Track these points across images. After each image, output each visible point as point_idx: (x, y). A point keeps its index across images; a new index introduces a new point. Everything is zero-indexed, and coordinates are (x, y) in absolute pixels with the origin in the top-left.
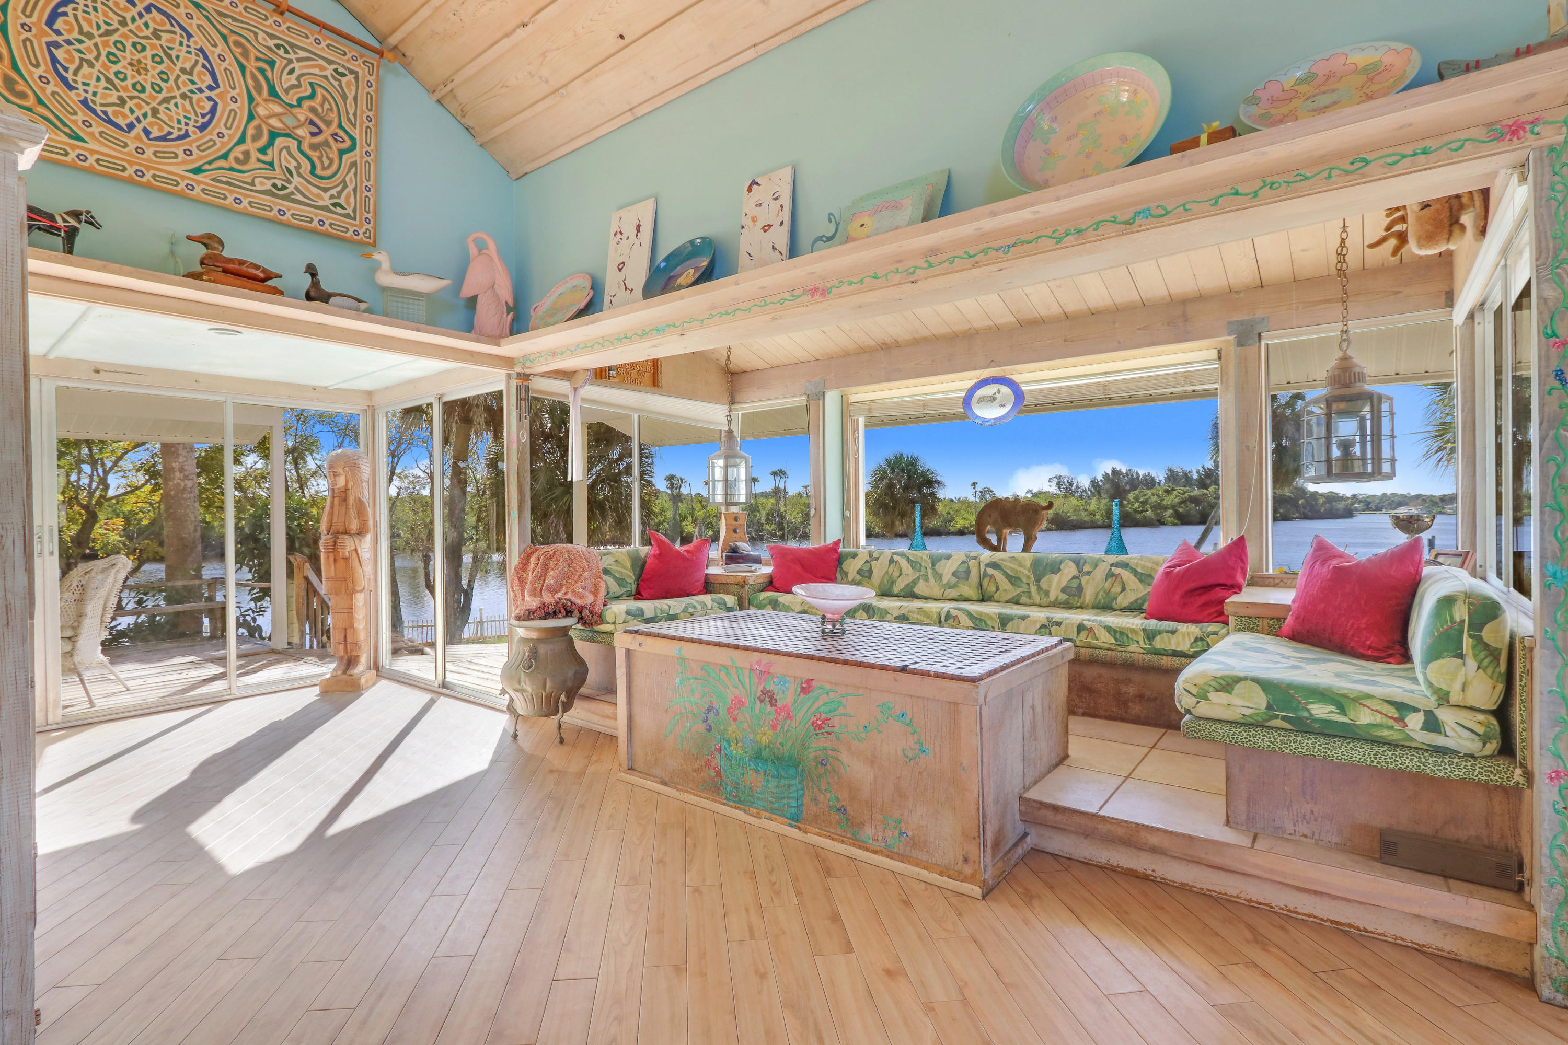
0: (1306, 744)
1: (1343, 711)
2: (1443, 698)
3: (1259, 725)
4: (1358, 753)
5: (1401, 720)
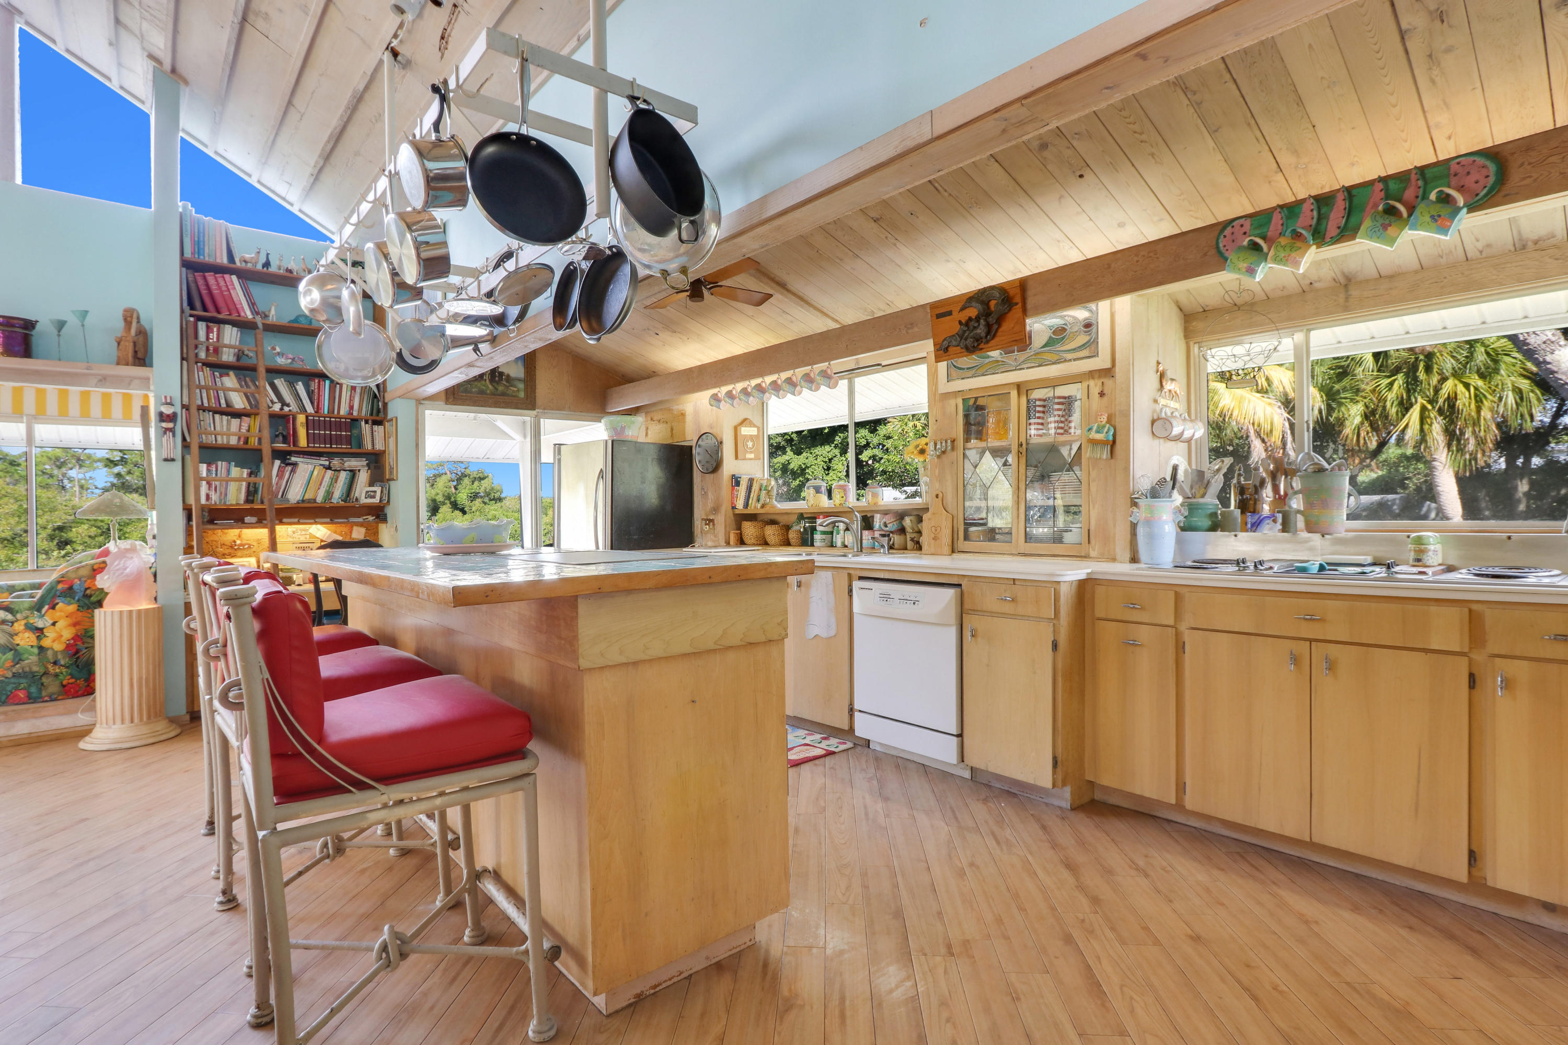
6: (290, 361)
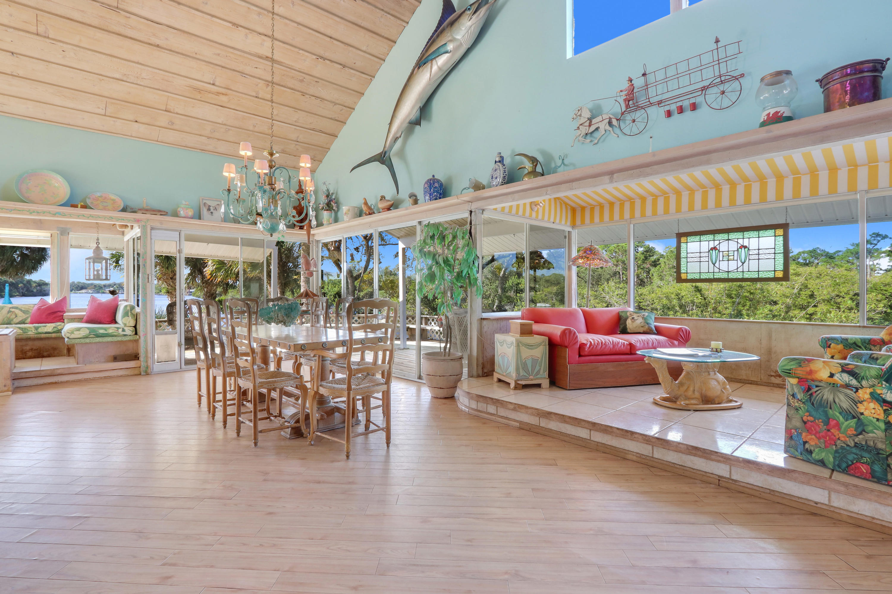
0: (98, 340)
1: (106, 331)
2: (125, 325)
3: (87, 337)
4: (109, 339)
5: (118, 330)
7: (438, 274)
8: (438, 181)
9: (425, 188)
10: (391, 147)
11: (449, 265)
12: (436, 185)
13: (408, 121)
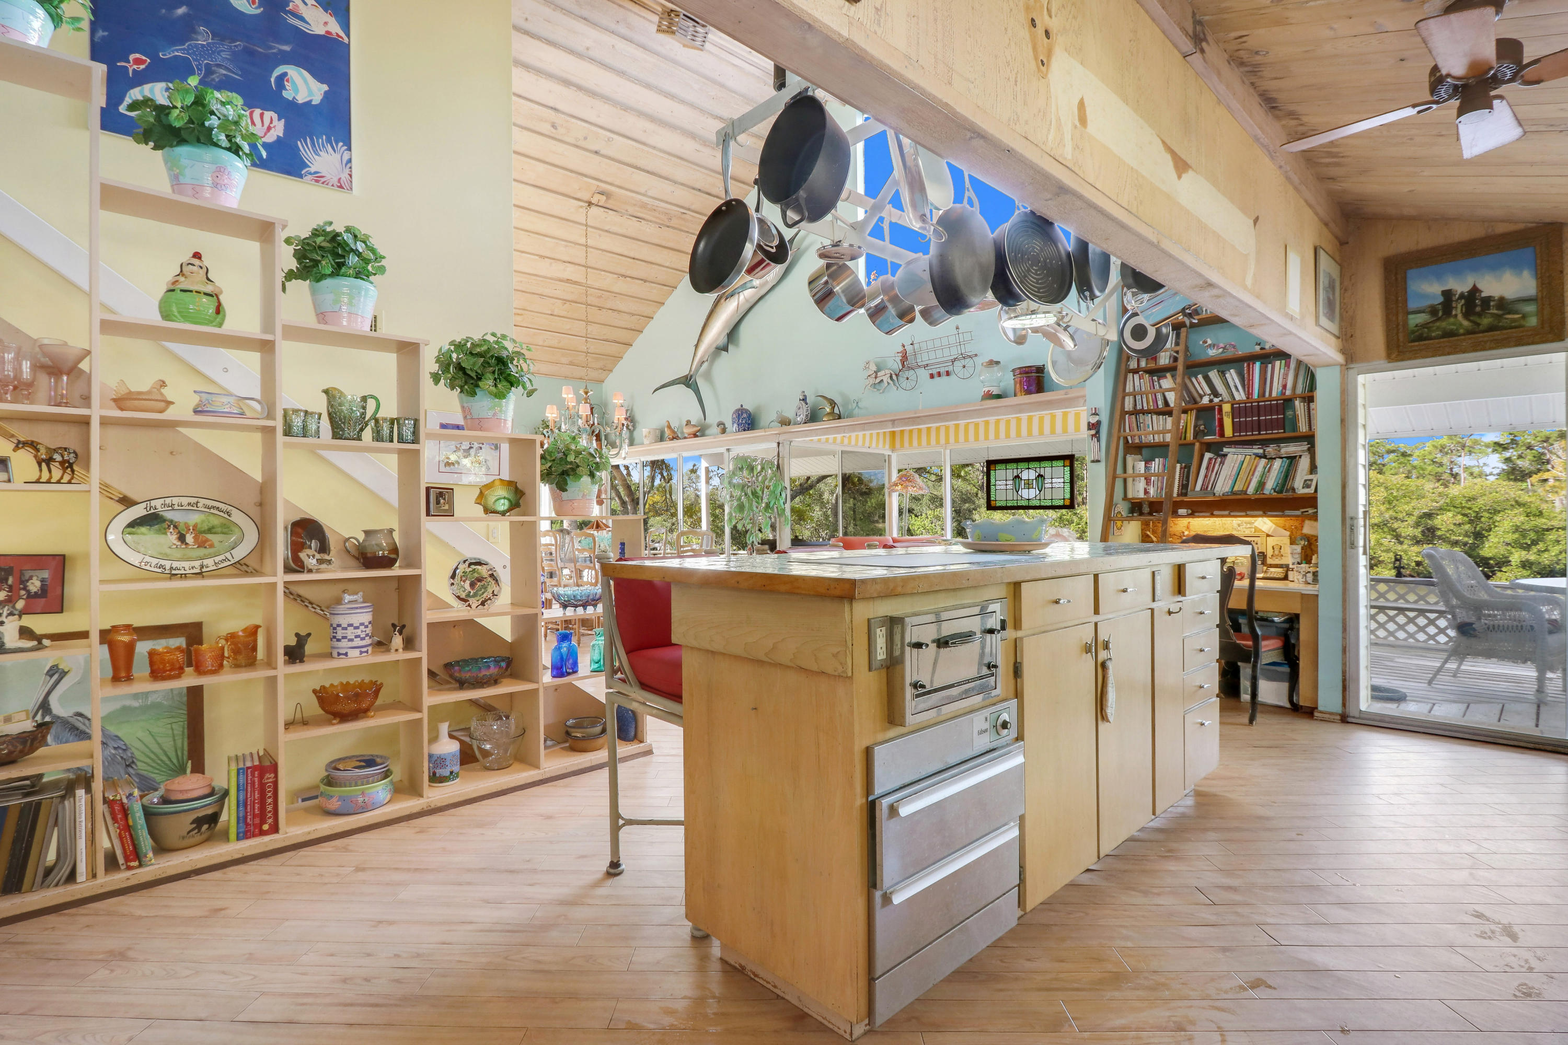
6: (1221, 350)
7: (747, 505)
8: (746, 411)
9: (733, 419)
10: (697, 370)
11: (758, 497)
12: (745, 415)
13: (714, 346)
